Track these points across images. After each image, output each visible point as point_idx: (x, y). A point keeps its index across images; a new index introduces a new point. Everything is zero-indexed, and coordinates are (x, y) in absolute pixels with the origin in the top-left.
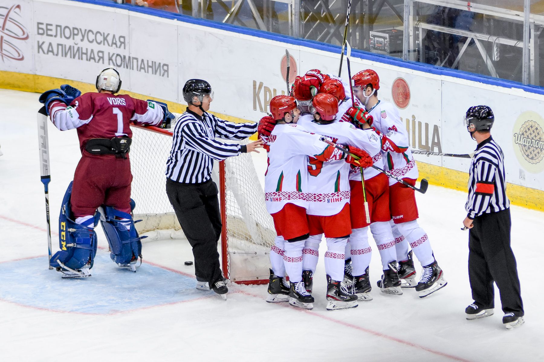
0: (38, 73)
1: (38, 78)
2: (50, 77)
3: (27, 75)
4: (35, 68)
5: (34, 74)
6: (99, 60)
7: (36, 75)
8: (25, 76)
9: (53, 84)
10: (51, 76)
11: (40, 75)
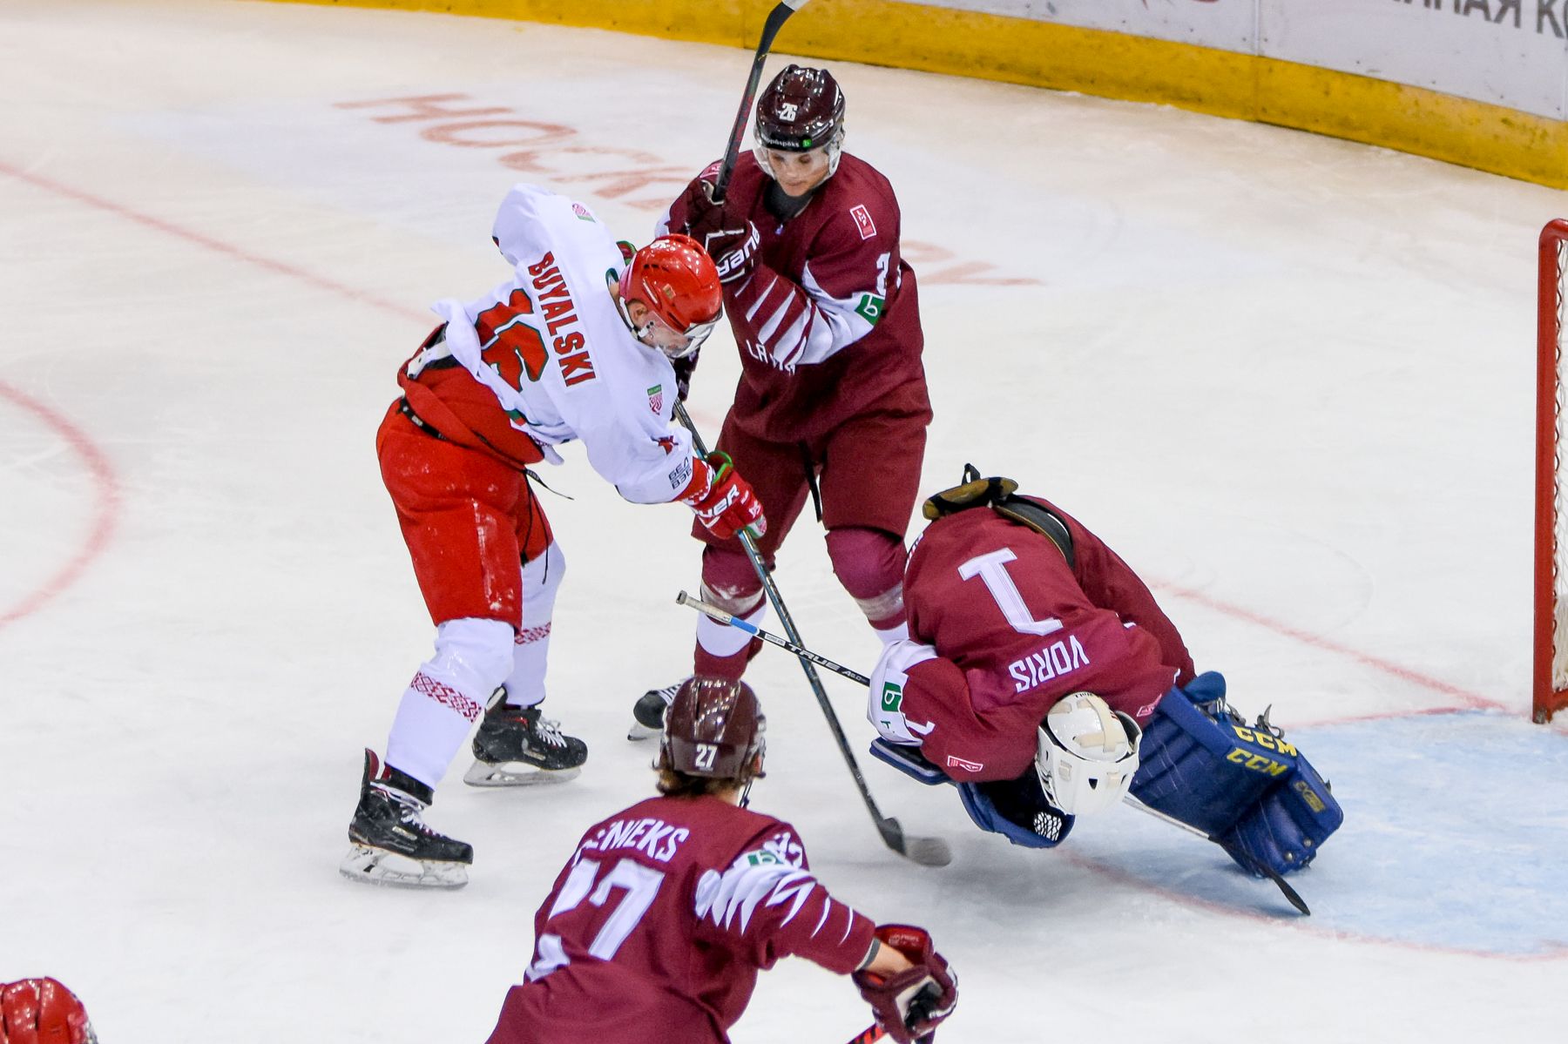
0: (1271, 51)
1: (1270, 70)
2: (1316, 67)
3: (1228, 56)
4: (1260, 33)
5: (1256, 54)
6: (1503, 11)
7: (1263, 57)
8: (1222, 59)
9: (1327, 93)
10: (1320, 64)
11: (1277, 60)
